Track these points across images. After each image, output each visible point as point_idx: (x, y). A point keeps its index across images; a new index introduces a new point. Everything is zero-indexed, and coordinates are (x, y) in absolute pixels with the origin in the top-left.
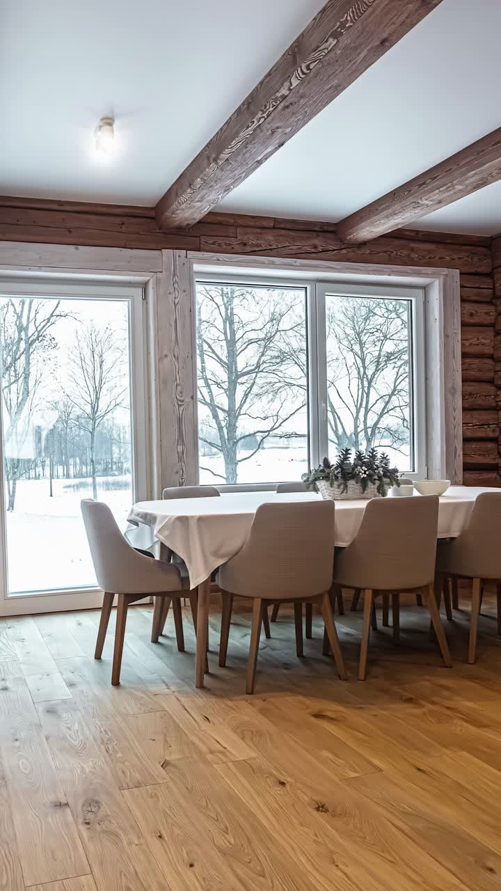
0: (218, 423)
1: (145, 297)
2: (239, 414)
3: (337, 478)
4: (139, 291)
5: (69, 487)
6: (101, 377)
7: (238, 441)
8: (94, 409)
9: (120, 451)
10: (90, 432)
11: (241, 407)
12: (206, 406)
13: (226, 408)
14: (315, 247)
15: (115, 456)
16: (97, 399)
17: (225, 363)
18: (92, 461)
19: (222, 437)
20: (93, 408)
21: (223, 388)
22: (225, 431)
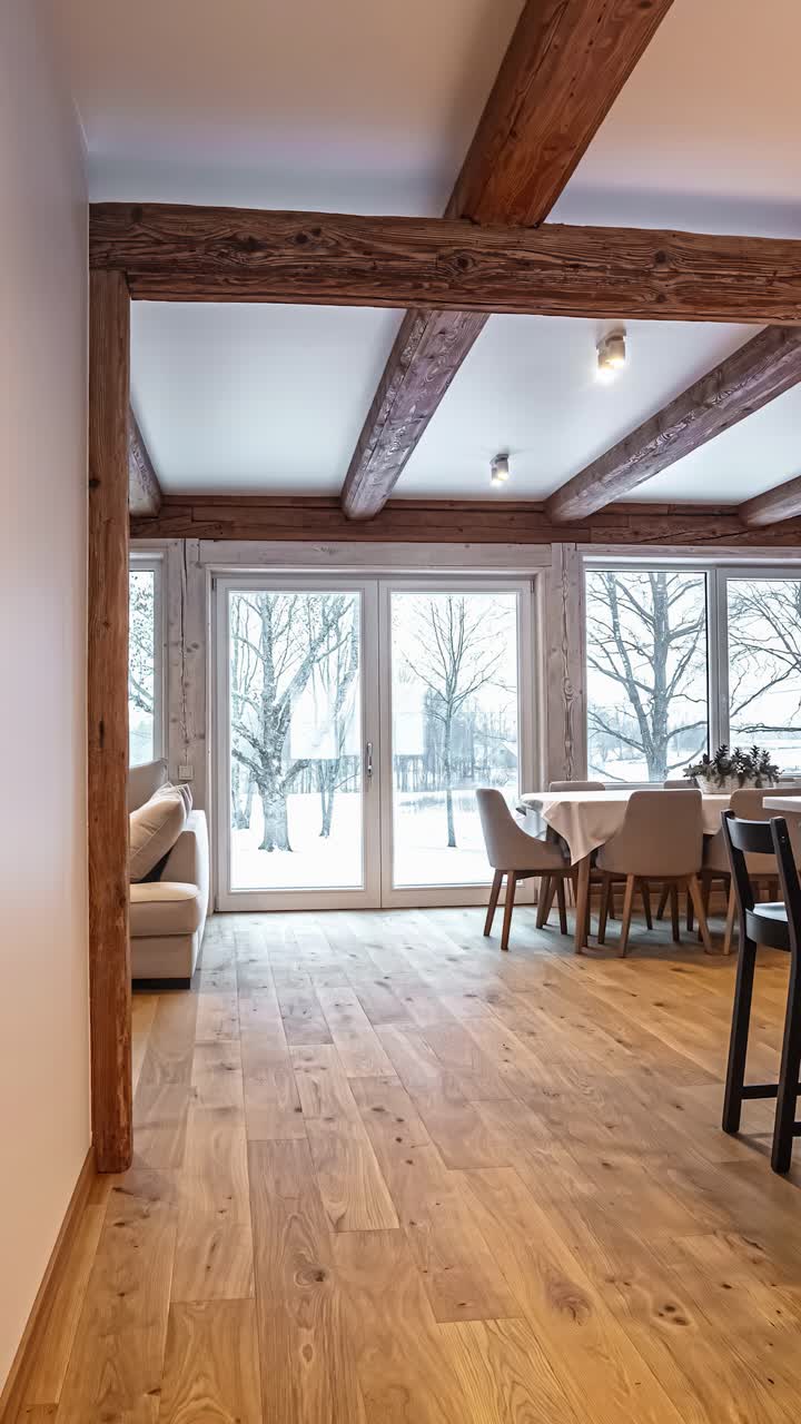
0: (639, 710)
1: (534, 590)
2: (671, 696)
3: (713, 773)
4: (528, 584)
5: (408, 804)
6: (461, 638)
7: (669, 737)
8: (450, 687)
9: (486, 751)
10: (443, 719)
11: (673, 684)
12: (621, 684)
13: (652, 686)
14: (714, 533)
15: (479, 756)
16: (455, 672)
17: (650, 617)
18: (446, 764)
19: (644, 730)
20: (449, 685)
21: (644, 654)
22: (649, 719)
